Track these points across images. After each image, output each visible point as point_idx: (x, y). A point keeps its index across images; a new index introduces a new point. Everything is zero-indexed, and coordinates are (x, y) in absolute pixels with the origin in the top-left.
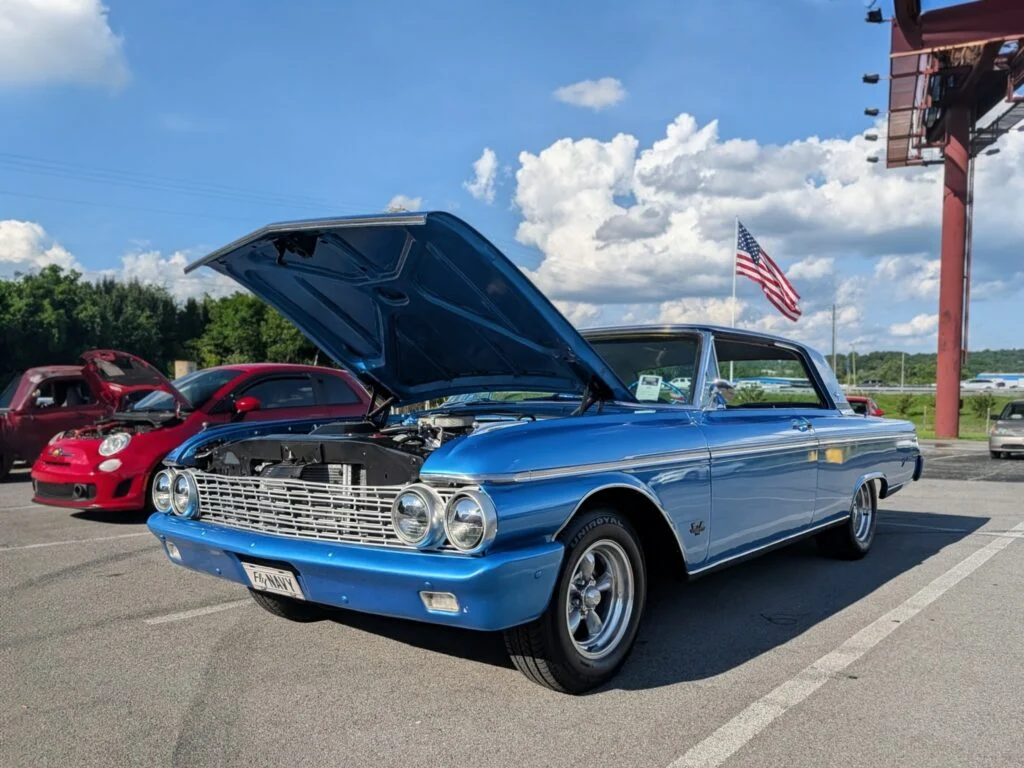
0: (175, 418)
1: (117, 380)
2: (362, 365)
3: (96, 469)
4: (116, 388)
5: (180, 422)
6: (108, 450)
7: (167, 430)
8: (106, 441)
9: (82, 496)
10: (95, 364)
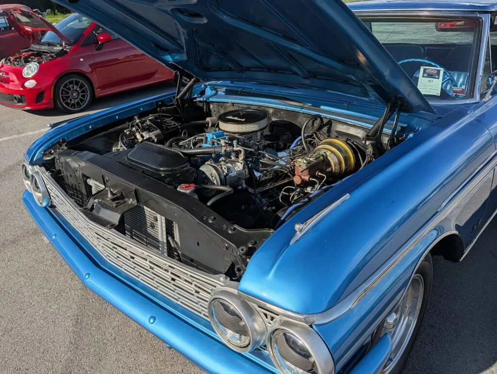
0: (63, 50)
1: (27, 24)
2: (169, 58)
3: (23, 86)
4: (28, 29)
5: (66, 52)
6: (28, 74)
7: (59, 58)
8: (26, 68)
9: (19, 102)
10: (13, 15)
